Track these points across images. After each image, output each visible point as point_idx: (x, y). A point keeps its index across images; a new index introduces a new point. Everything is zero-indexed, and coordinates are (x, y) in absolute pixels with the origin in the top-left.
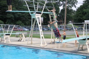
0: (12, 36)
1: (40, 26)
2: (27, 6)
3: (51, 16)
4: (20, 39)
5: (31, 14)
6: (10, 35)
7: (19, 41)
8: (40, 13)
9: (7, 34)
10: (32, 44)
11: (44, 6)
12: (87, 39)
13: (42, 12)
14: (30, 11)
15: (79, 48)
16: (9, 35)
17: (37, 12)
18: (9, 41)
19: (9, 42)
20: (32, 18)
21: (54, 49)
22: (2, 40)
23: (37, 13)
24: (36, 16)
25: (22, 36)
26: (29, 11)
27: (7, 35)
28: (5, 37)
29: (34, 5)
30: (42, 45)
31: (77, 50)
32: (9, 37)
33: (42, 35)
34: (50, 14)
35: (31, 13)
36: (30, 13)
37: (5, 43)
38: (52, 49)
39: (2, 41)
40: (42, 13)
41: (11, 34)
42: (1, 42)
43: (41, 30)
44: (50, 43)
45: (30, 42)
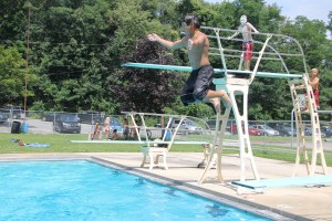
0: (175, 149)
1: (243, 123)
3: (296, 85)
6: (169, 147)
8: (246, 76)
9: (163, 142)
11: (262, 53)
13: (254, 73)
16: (166, 146)
17: (240, 70)
18: (164, 164)
19: (163, 168)
22: (144, 162)
23: (238, 75)
24: (228, 86)
27: (160, 146)
28: (153, 152)
29: (222, 49)
32: (165, 154)
33: (247, 151)
34: (292, 79)
39: (145, 165)
40: (253, 77)
41: (170, 143)
42: (142, 166)
43: (244, 136)
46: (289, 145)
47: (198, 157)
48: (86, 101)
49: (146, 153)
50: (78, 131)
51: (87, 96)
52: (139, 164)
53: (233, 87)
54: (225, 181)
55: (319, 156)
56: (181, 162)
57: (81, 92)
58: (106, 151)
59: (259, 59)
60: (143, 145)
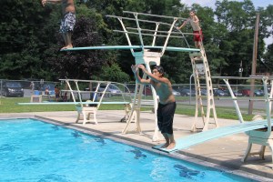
0: (103, 107)
4: (126, 118)
5: (134, 54)
6: (99, 106)
8: (159, 50)
9: (93, 103)
11: (170, 32)
12: (270, 129)
13: (164, 48)
14: (133, 44)
15: (249, 154)
16: (95, 105)
17: (153, 46)
18: (95, 120)
19: (94, 123)
22: (79, 119)
23: (152, 50)
24: (145, 58)
26: (130, 46)
27: (91, 105)
28: (85, 111)
29: (140, 29)
31: (243, 160)
32: (95, 112)
34: (192, 52)
35: (136, 50)
36: (132, 50)
37: (84, 125)
40: (163, 51)
41: (99, 103)
42: (77, 122)
44: (192, 132)
46: (188, 103)
47: (121, 114)
48: (27, 70)
49: (80, 112)
50: (21, 95)
51: (28, 66)
52: (75, 120)
53: (149, 58)
54: (143, 132)
55: (212, 110)
56: (108, 118)
57: (22, 62)
58: (46, 110)
59: (168, 37)
60: (78, 106)
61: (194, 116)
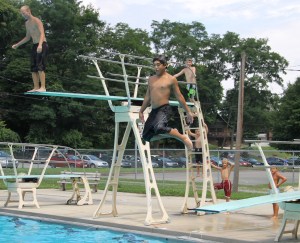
0: (47, 184)
1: (146, 152)
2: (102, 77)
4: (75, 199)
5: (113, 108)
6: (40, 181)
7: (69, 203)
9: (29, 176)
10: (114, 214)
15: (283, 232)
16: (35, 180)
17: (135, 98)
18: (35, 202)
19: (34, 206)
20: (118, 119)
21: (194, 236)
22: (9, 201)
24: (131, 114)
25: (82, 186)
27: (27, 180)
28: (21, 187)
30: (150, 220)
31: (276, 240)
32: (34, 190)
33: (151, 181)
36: (110, 102)
37: (20, 209)
38: (187, 235)
39: (10, 204)
41: (41, 177)
42: (6, 205)
43: (148, 165)
44: (183, 213)
45: (108, 209)
55: (208, 184)
60: (8, 180)
61: (183, 196)
